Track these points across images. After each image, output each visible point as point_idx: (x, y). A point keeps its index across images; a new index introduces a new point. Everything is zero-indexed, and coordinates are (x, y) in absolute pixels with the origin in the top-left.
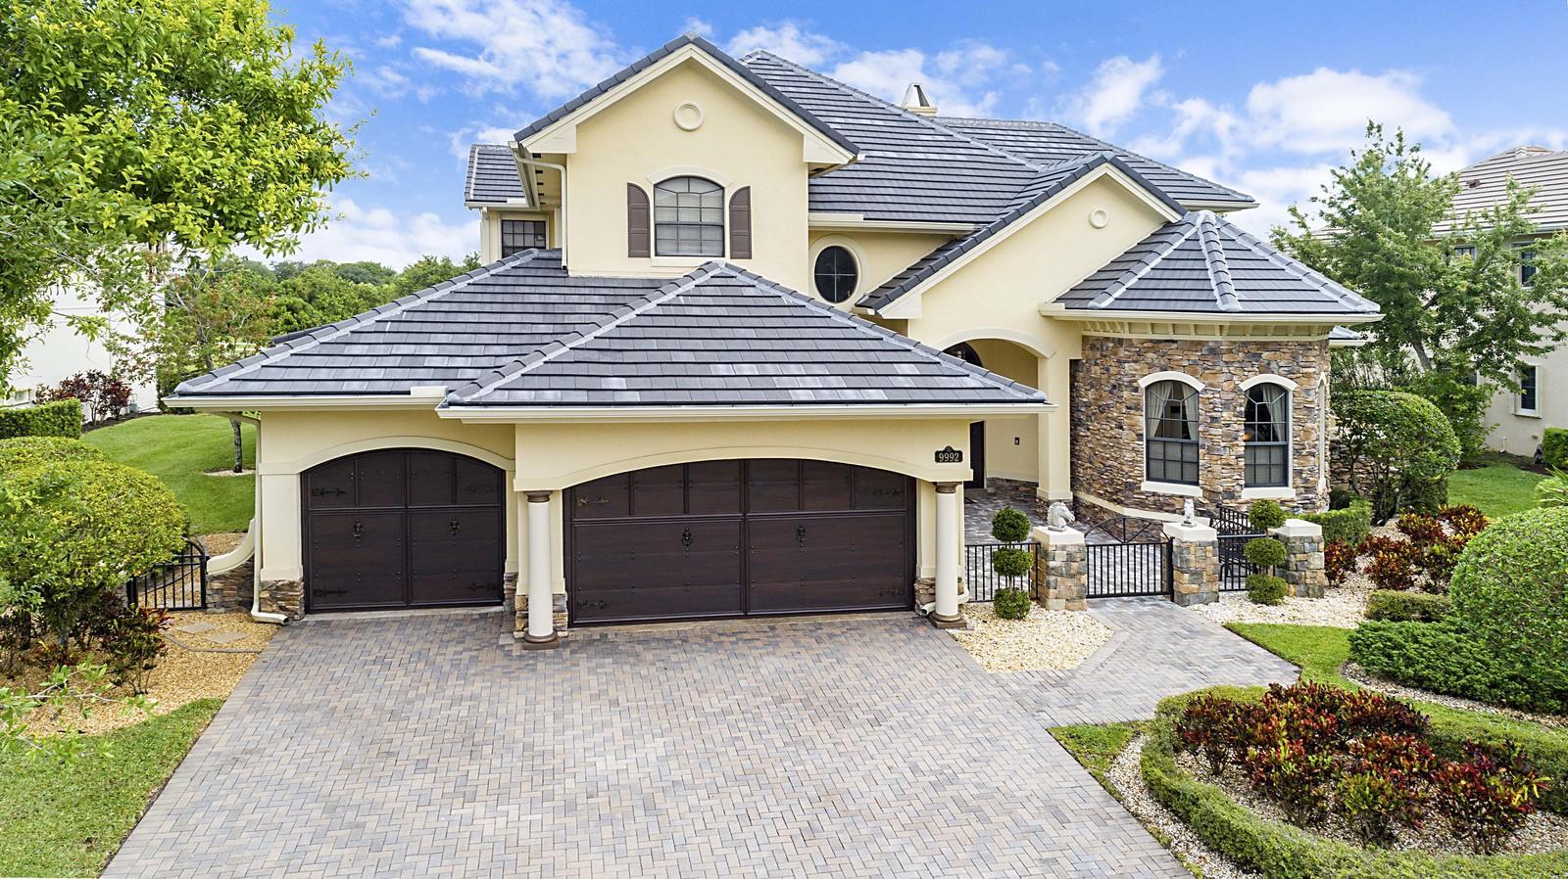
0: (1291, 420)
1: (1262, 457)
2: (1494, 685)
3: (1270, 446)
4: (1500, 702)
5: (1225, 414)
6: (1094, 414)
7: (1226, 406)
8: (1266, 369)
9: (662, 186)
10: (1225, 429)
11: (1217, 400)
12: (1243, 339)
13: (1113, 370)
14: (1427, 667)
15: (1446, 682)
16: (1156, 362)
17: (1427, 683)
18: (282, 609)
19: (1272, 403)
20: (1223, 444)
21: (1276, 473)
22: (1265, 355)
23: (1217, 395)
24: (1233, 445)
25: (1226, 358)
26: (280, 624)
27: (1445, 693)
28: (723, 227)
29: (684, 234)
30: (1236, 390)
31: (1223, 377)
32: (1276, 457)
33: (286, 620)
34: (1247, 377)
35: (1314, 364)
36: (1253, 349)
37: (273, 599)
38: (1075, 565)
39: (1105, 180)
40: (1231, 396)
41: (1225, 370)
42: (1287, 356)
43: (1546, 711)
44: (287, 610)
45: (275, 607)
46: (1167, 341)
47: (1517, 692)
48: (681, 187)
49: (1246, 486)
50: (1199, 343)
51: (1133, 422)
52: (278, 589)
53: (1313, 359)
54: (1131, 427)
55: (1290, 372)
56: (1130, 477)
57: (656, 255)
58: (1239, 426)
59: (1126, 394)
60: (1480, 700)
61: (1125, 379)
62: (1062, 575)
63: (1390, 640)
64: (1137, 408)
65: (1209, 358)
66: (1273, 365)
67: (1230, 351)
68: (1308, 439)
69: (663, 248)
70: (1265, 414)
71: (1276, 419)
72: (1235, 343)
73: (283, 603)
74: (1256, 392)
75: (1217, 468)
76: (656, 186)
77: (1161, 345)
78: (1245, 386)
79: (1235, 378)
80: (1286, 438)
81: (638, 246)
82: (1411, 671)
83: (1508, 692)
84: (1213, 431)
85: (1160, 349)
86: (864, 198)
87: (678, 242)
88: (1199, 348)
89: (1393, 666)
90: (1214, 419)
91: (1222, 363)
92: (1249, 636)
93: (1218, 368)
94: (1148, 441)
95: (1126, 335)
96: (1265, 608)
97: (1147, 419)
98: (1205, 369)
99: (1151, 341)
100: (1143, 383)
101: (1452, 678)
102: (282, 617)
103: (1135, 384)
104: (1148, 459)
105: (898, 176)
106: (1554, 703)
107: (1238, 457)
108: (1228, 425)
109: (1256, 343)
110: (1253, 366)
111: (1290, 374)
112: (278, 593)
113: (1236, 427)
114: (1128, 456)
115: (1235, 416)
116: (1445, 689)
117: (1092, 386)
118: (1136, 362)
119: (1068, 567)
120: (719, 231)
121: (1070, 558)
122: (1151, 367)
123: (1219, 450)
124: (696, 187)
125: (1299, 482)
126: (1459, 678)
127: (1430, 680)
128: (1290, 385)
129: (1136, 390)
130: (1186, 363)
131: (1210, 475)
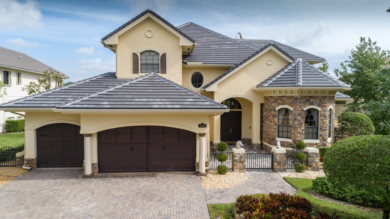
0: (319, 119)
1: (310, 130)
2: (352, 197)
3: (313, 127)
4: (354, 202)
5: (299, 118)
6: (266, 119)
7: (299, 115)
8: (312, 104)
9: (143, 53)
10: (299, 122)
11: (297, 113)
12: (305, 95)
13: (270, 106)
14: (333, 191)
15: (338, 196)
16: (281, 102)
17: (332, 196)
18: (30, 166)
19: (314, 114)
20: (298, 126)
21: (315, 135)
22: (311, 100)
23: (297, 112)
24: (301, 127)
25: (299, 101)
26: (29, 170)
27: (337, 199)
28: (159, 65)
29: (149, 67)
30: (302, 110)
31: (298, 107)
32: (315, 130)
33: (30, 169)
34: (306, 107)
35: (327, 103)
36: (308, 98)
37: (28, 163)
38: (242, 159)
39: (270, 51)
40: (301, 112)
41: (299, 104)
42: (318, 100)
43: (368, 206)
44: (31, 166)
45: (28, 165)
46: (284, 96)
47: (359, 199)
48: (147, 54)
49: (305, 139)
50: (292, 97)
51: (274, 120)
52: (29, 161)
53: (327, 101)
54: (274, 122)
55: (319, 105)
56: (273, 136)
57: (141, 72)
58: (303, 121)
59: (272, 112)
60: (348, 202)
61: (272, 108)
62: (238, 162)
63: (324, 182)
64: (275, 116)
65: (295, 101)
66: (314, 103)
67: (301, 99)
68: (324, 125)
69: (143, 71)
70: (312, 117)
71: (315, 119)
72: (302, 96)
73: (30, 165)
74: (309, 111)
75: (296, 134)
76: (141, 53)
77: (282, 98)
78: (305, 109)
79: (302, 107)
80: (318, 125)
81: (135, 71)
82: (327, 192)
83: (356, 200)
84: (295, 123)
85: (281, 99)
86: (205, 58)
87: (147, 69)
88: (292, 98)
89: (323, 190)
90: (296, 119)
91: (298, 102)
92: (288, 181)
93: (297, 104)
94: (278, 126)
95: (273, 95)
96: (299, 173)
97: (278, 119)
98: (293, 104)
99: (279, 96)
100: (277, 109)
101: (340, 195)
102: (29, 168)
103: (275, 109)
104: (278, 131)
105: (217, 52)
106: (370, 204)
107: (302, 130)
108: (300, 121)
109: (309, 96)
110: (308, 103)
111: (319, 106)
112: (30, 161)
113: (302, 121)
114: (273, 130)
115: (301, 118)
116: (337, 198)
117: (266, 111)
118: (275, 103)
119: (240, 160)
120: (158, 66)
121: (241, 157)
122: (279, 104)
123: (297, 128)
124: (152, 54)
125: (321, 138)
126: (342, 194)
127: (333, 195)
128: (319, 109)
129: (275, 111)
130: (288, 103)
131: (294, 136)
